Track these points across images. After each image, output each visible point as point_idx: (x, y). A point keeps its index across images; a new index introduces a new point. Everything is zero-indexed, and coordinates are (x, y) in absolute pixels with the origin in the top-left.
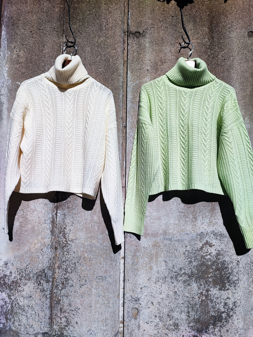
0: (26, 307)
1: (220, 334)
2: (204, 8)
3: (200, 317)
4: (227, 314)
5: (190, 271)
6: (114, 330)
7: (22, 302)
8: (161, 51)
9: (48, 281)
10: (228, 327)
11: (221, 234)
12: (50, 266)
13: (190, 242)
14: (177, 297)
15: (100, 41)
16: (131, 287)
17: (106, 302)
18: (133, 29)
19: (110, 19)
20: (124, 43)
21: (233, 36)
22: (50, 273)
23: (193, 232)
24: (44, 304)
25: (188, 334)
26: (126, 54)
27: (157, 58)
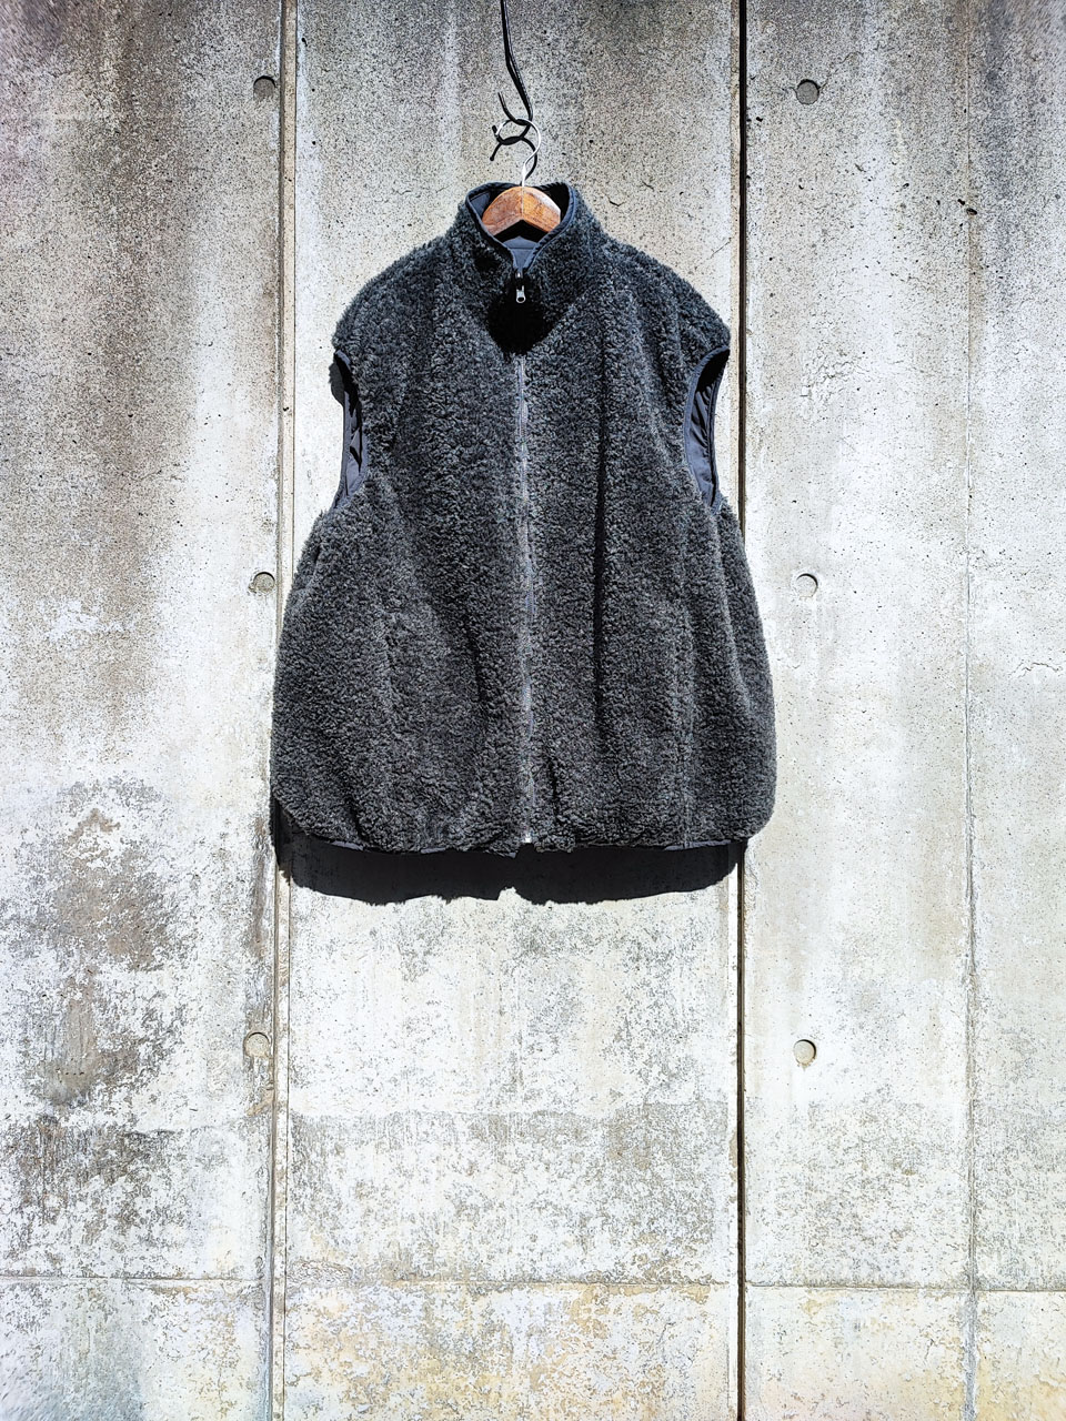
1: (128, 1110)
3: (64, 1055)
4: (154, 1047)
5: (34, 912)
10: (154, 1087)
11: (143, 789)
13: (36, 818)
23: (48, 782)
25: (26, 1111)
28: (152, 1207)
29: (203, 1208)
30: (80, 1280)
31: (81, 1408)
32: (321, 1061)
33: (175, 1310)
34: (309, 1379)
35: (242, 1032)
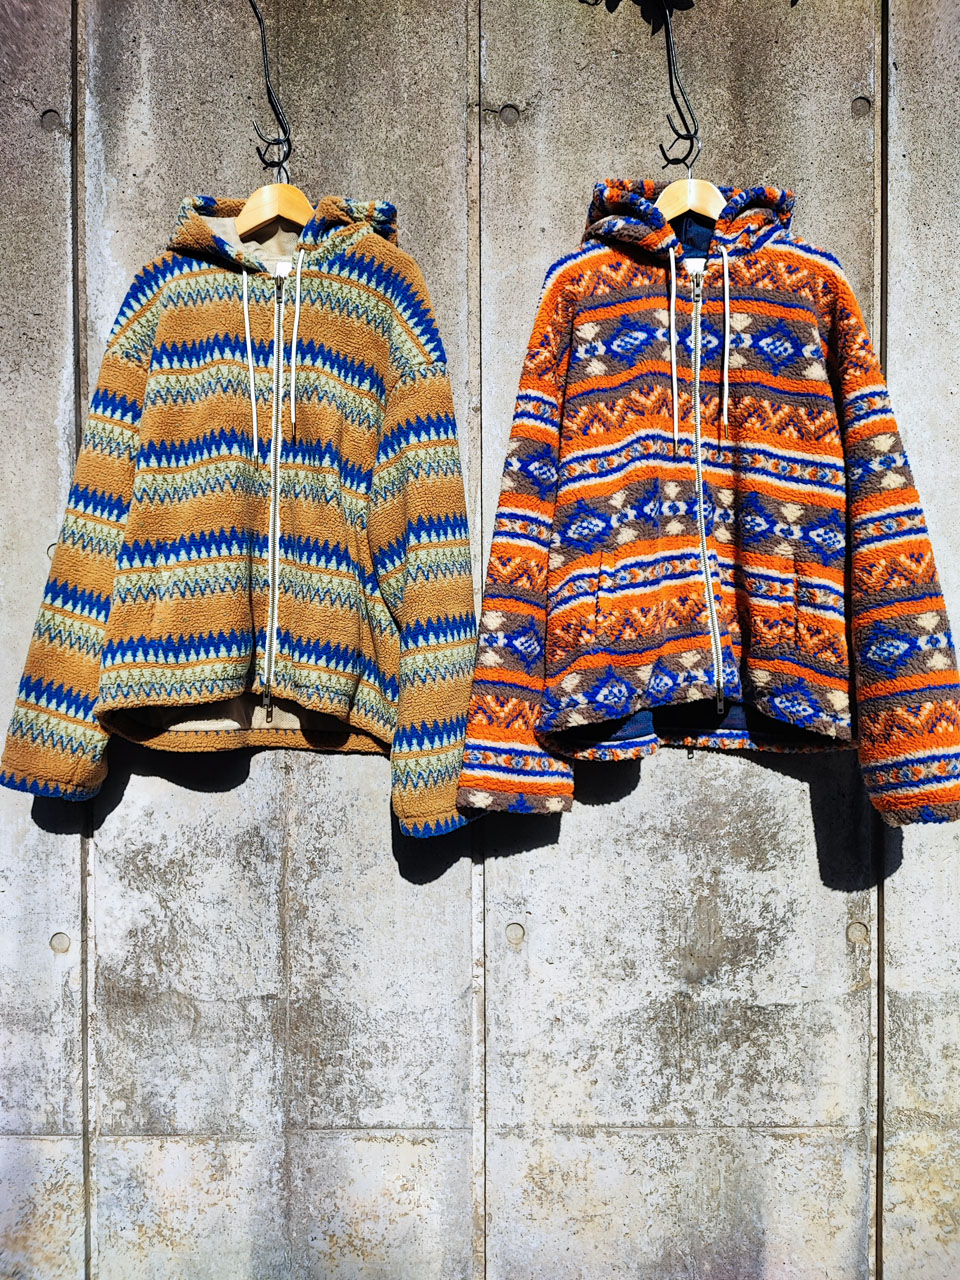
0: (211, 931)
1: (749, 987)
2: (718, 20)
3: (695, 942)
4: (770, 935)
5: (668, 823)
6: (459, 981)
7: (203, 916)
8: (582, 168)
9: (269, 859)
10: (771, 967)
12: (274, 818)
14: (633, 890)
15: (393, 138)
16: (502, 870)
17: (434, 910)
18: (496, 97)
19: (425, 63)
20: (469, 142)
21: (805, 114)
22: (274, 837)
24: (263, 920)
25: (664, 988)
26: (474, 179)
27: (572, 190)
28: (772, 1067)
29: (815, 1068)
30: (711, 1130)
31: (713, 1235)
32: (912, 946)
33: (792, 1152)
34: (904, 1206)
35: (845, 921)
